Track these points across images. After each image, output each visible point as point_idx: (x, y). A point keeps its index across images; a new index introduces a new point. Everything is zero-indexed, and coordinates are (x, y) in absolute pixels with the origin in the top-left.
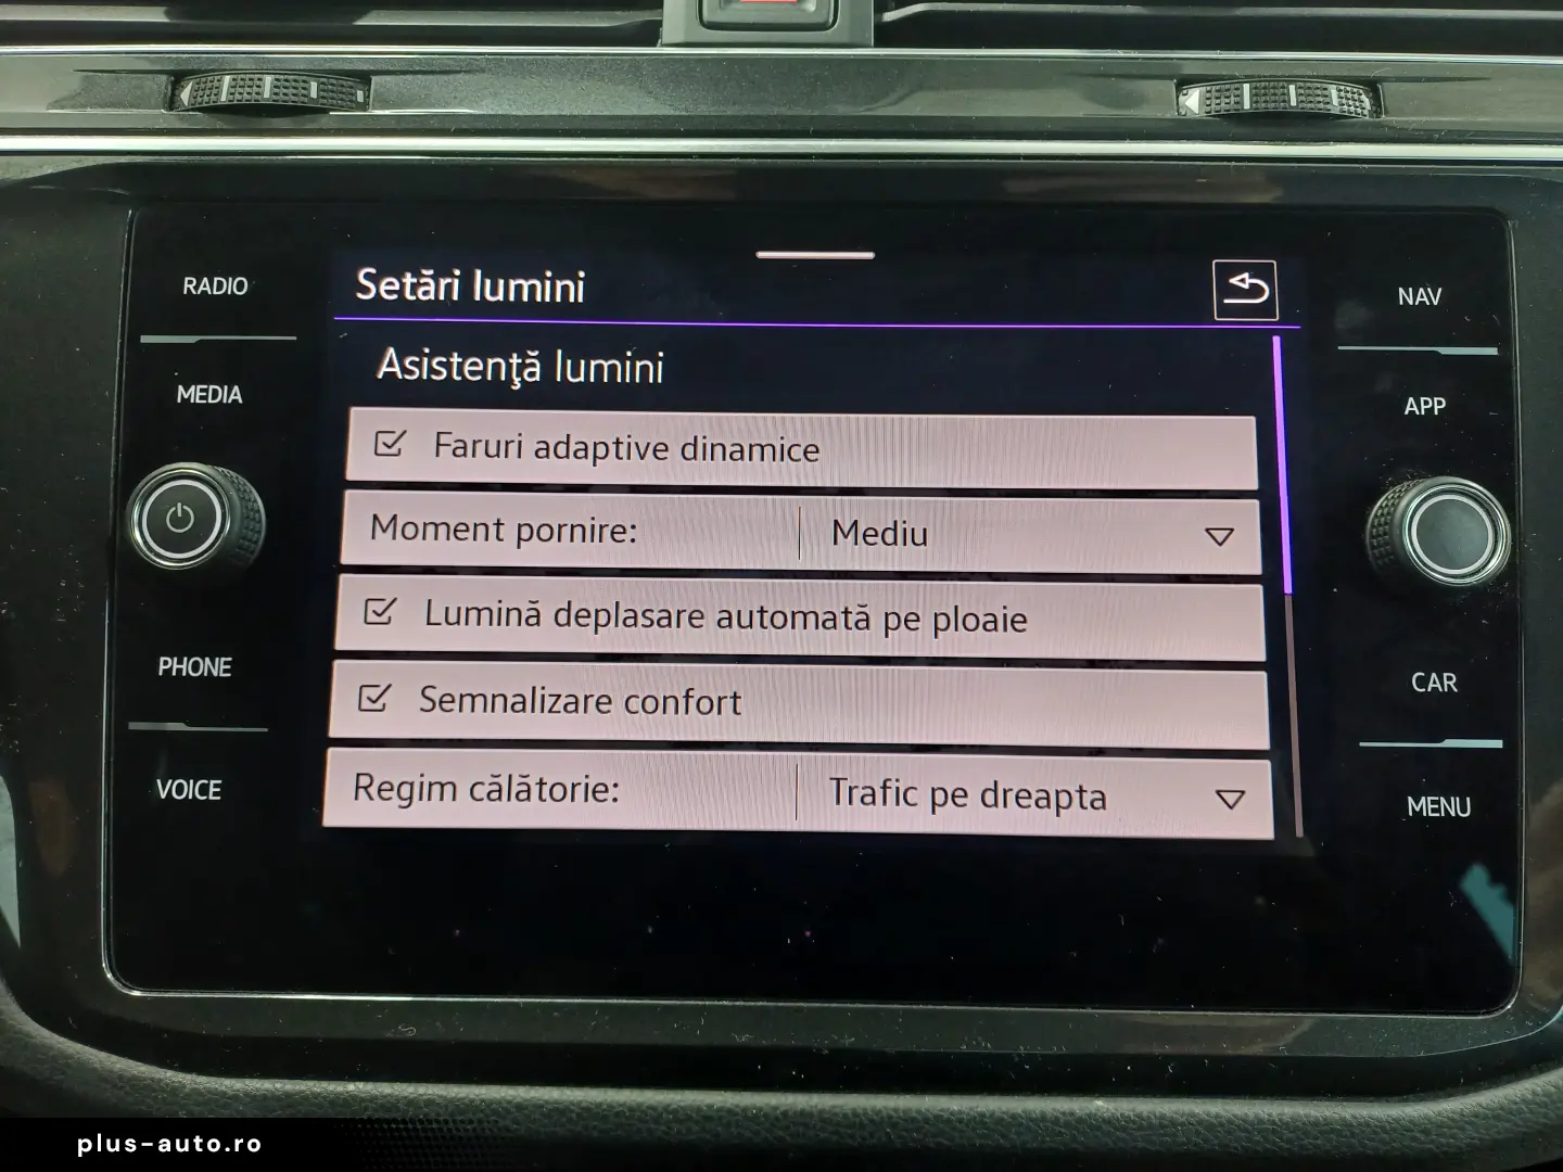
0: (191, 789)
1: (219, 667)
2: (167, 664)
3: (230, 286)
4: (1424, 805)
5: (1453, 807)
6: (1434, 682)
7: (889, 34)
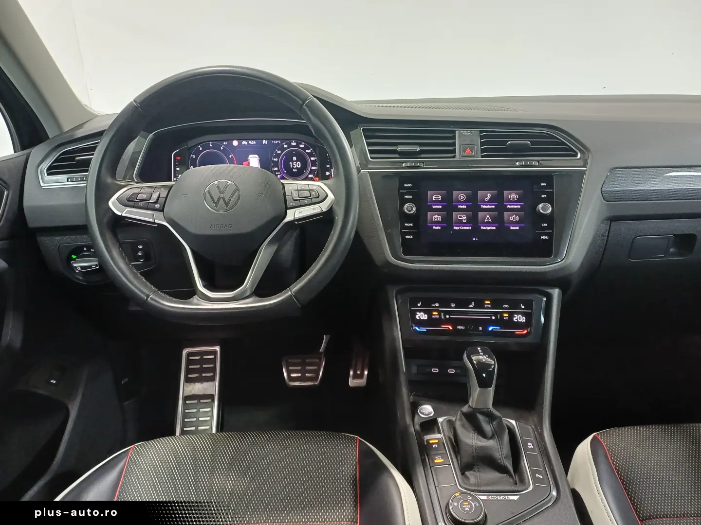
0: (409, 237)
1: (411, 225)
2: (406, 224)
3: (410, 185)
4: (543, 237)
5: (547, 238)
6: (544, 225)
7: (482, 156)
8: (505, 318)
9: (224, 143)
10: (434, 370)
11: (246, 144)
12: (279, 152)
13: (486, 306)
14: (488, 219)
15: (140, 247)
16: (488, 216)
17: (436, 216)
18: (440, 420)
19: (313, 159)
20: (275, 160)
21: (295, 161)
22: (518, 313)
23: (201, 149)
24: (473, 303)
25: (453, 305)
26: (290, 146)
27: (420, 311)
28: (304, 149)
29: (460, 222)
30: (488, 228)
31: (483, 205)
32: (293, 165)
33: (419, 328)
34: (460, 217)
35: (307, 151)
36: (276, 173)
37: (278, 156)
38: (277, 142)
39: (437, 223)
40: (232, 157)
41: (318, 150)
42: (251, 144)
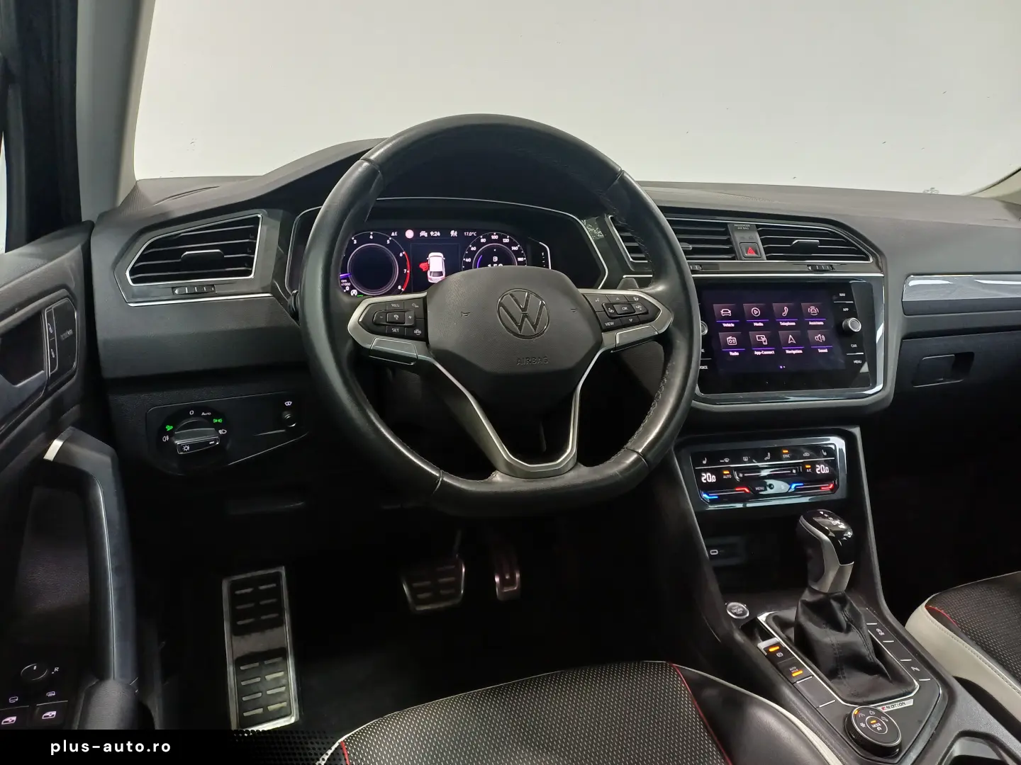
0: (703, 367)
4: (856, 362)
5: (860, 362)
6: (854, 346)
7: (768, 258)
8: (808, 471)
9: (393, 234)
10: (713, 552)
11: (426, 236)
12: (474, 249)
13: (784, 456)
14: (791, 340)
15: (288, 404)
16: (790, 336)
17: (730, 338)
18: (762, 618)
19: (520, 259)
20: (467, 261)
21: (495, 263)
22: (819, 463)
23: (355, 242)
24: (769, 454)
25: (745, 459)
26: (489, 240)
27: (706, 471)
28: (509, 245)
29: (760, 346)
30: (794, 352)
31: (782, 322)
33: (708, 495)
34: (759, 338)
35: (514, 248)
37: (471, 254)
38: (471, 234)
39: (733, 348)
40: (404, 255)
41: (529, 247)
42: (433, 237)
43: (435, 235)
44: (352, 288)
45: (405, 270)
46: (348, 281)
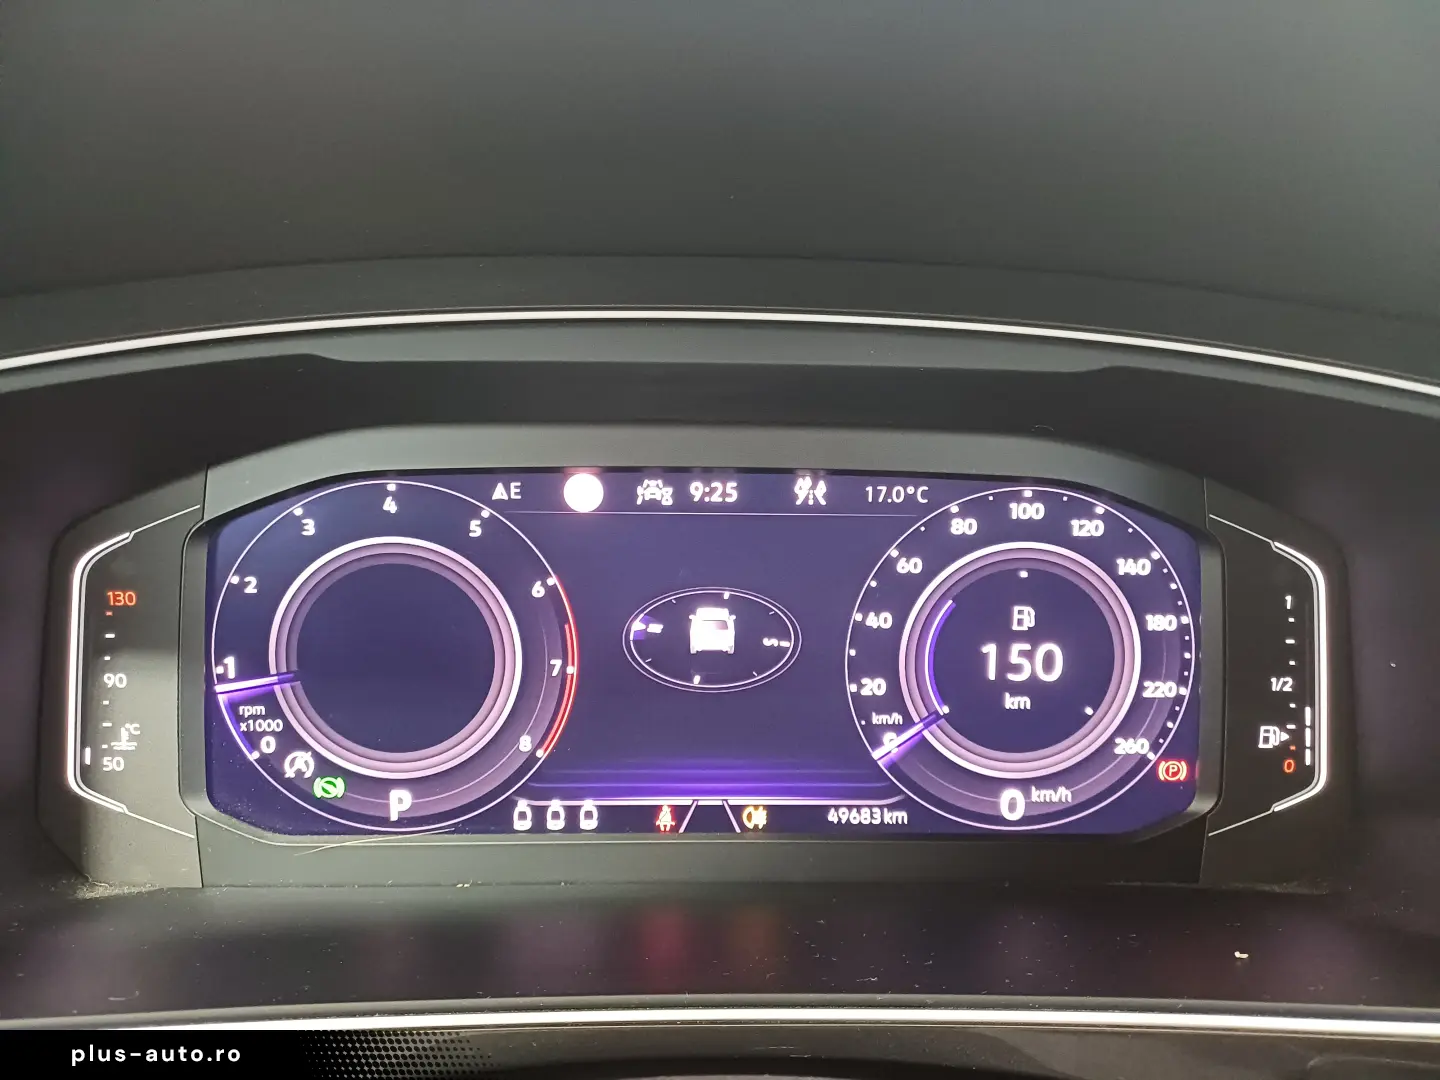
9: (499, 493)
11: (668, 501)
12: (910, 566)
19: (1158, 622)
20: (873, 621)
21: (1020, 637)
23: (310, 528)
26: (996, 526)
28: (1104, 551)
32: (1004, 666)
35: (1127, 567)
36: (876, 719)
37: (898, 593)
38: (899, 494)
40: (551, 591)
41: (1211, 566)
42: (702, 505)
43: (716, 498)
44: (290, 740)
45: (557, 663)
46: (274, 711)
